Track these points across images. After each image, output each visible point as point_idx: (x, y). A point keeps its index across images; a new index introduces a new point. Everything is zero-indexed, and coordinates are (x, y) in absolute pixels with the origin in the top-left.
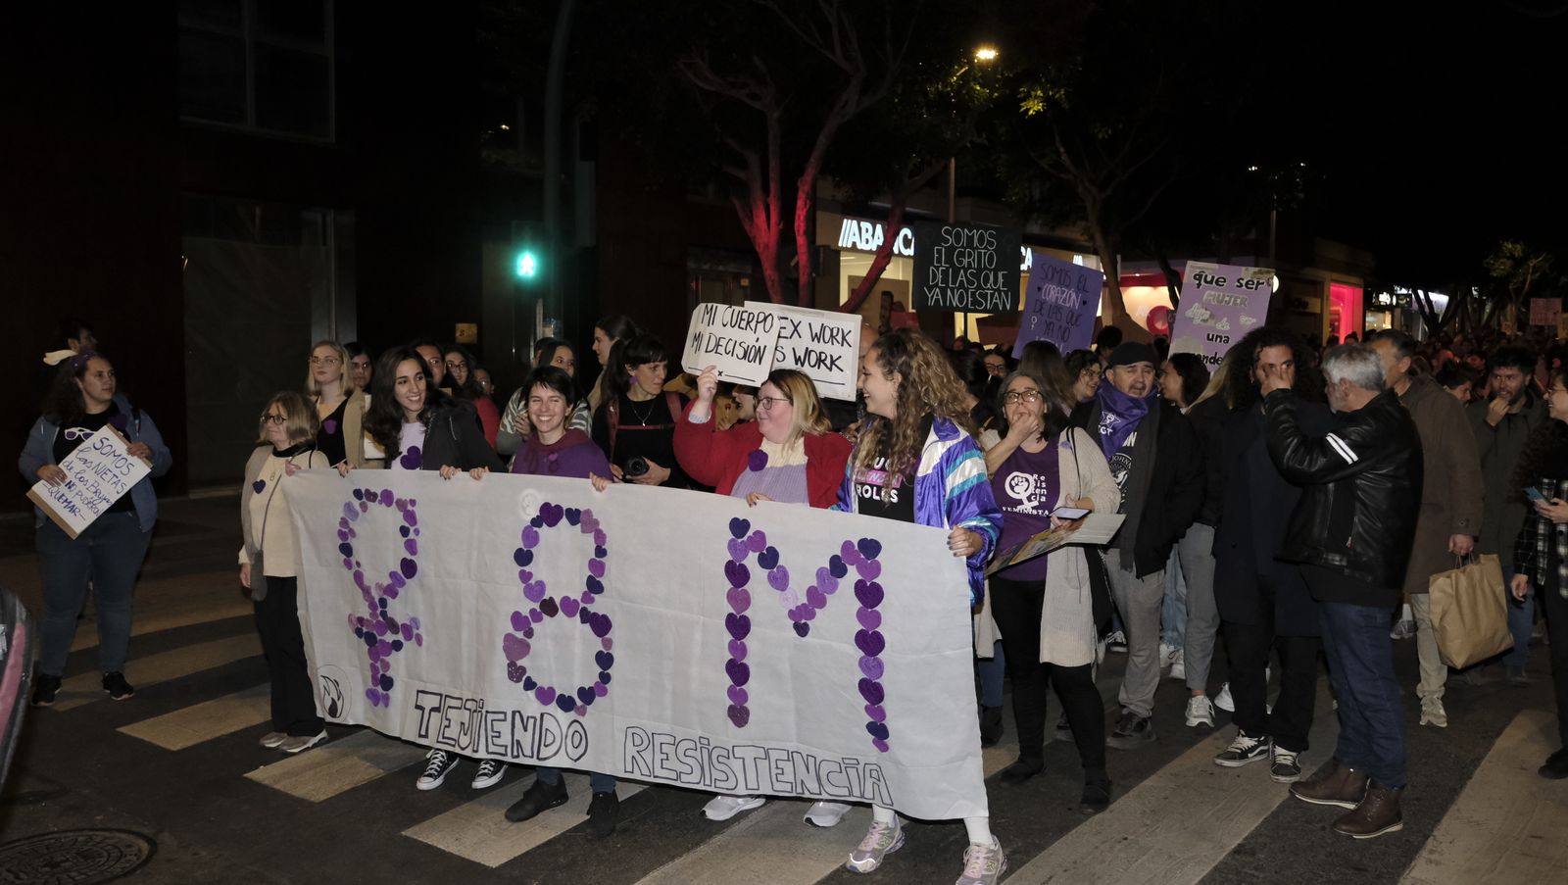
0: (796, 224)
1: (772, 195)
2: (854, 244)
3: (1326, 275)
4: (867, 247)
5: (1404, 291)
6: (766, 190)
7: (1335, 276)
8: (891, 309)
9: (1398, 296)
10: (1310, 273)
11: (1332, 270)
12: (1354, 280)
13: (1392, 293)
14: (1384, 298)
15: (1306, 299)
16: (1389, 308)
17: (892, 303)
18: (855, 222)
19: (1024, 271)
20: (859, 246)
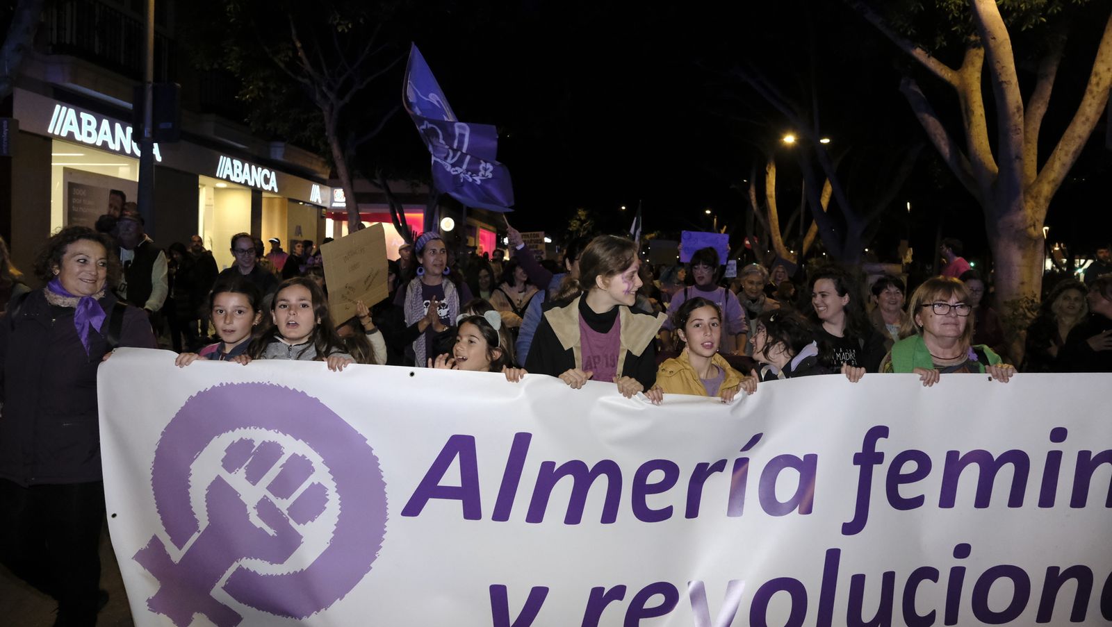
3: (478, 223)
7: (481, 225)
11: (481, 222)
12: (491, 228)
18: (72, 112)
19: (267, 191)
20: (78, 137)
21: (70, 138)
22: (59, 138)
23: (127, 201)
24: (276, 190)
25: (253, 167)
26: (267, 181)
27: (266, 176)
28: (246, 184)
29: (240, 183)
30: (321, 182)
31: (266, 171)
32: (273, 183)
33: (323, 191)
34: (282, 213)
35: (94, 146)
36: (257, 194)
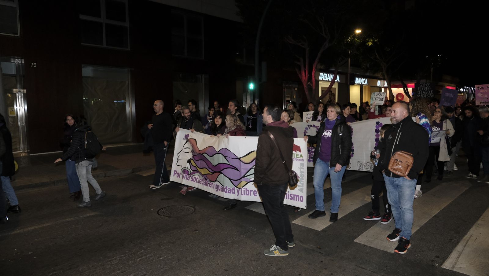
0: (312, 75)
1: (306, 68)
2: (323, 79)
3: (445, 84)
4: (326, 80)
5: (467, 88)
6: (305, 67)
7: (448, 84)
8: (332, 95)
9: (465, 89)
10: (441, 83)
11: (447, 83)
12: (453, 85)
13: (464, 88)
14: (462, 90)
15: (440, 90)
16: (463, 92)
17: (332, 93)
18: (323, 74)
19: (365, 85)
20: (324, 80)
21: (323, 80)
22: (321, 80)
23: (333, 92)
24: (367, 84)
25: (361, 79)
26: (364, 82)
27: (364, 80)
28: (359, 84)
29: (357, 84)
30: (380, 79)
31: (364, 79)
32: (366, 82)
33: (381, 82)
34: (369, 90)
35: (327, 81)
36: (362, 86)
